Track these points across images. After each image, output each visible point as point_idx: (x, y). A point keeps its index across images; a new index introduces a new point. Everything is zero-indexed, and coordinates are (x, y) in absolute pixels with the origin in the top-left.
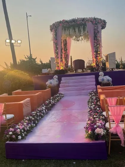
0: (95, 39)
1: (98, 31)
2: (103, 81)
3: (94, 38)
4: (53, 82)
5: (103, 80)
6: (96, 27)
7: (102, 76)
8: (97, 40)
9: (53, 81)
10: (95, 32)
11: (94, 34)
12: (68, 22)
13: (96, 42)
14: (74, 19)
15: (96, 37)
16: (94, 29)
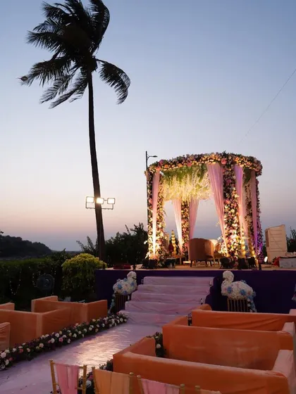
0: (225, 197)
1: (233, 180)
2: (230, 293)
3: (225, 194)
4: (123, 287)
5: (230, 290)
6: (228, 173)
7: (228, 280)
8: (229, 199)
9: (126, 283)
10: (225, 183)
11: (224, 186)
12: (169, 164)
13: (229, 202)
14: (180, 157)
15: (229, 192)
16: (224, 176)
